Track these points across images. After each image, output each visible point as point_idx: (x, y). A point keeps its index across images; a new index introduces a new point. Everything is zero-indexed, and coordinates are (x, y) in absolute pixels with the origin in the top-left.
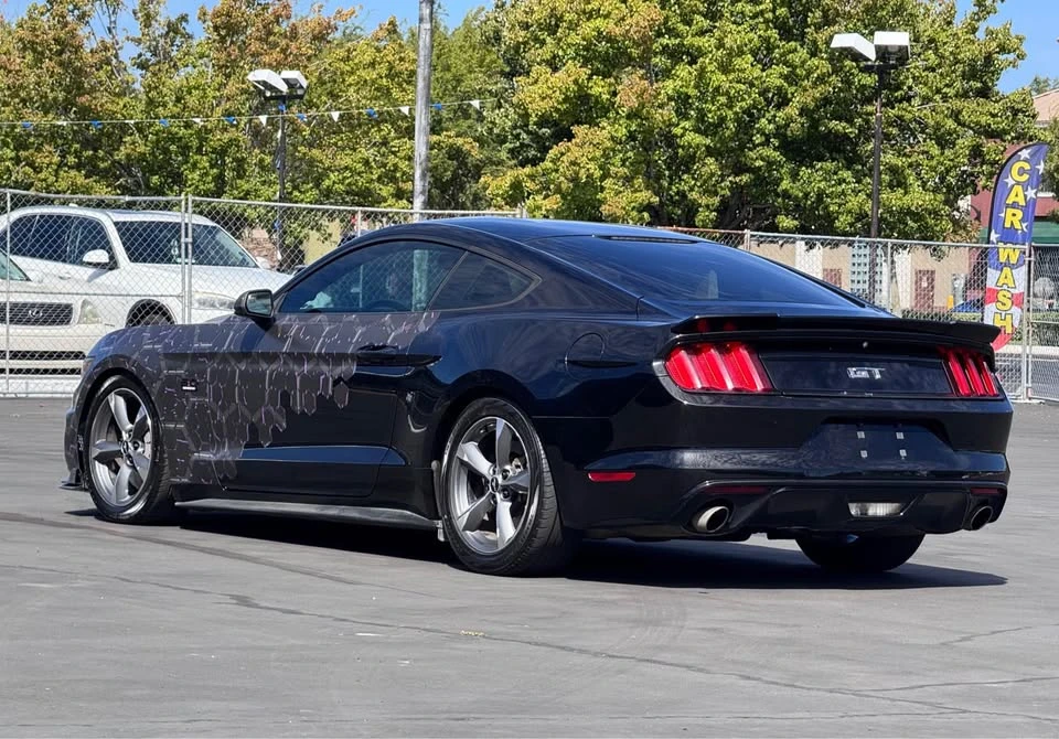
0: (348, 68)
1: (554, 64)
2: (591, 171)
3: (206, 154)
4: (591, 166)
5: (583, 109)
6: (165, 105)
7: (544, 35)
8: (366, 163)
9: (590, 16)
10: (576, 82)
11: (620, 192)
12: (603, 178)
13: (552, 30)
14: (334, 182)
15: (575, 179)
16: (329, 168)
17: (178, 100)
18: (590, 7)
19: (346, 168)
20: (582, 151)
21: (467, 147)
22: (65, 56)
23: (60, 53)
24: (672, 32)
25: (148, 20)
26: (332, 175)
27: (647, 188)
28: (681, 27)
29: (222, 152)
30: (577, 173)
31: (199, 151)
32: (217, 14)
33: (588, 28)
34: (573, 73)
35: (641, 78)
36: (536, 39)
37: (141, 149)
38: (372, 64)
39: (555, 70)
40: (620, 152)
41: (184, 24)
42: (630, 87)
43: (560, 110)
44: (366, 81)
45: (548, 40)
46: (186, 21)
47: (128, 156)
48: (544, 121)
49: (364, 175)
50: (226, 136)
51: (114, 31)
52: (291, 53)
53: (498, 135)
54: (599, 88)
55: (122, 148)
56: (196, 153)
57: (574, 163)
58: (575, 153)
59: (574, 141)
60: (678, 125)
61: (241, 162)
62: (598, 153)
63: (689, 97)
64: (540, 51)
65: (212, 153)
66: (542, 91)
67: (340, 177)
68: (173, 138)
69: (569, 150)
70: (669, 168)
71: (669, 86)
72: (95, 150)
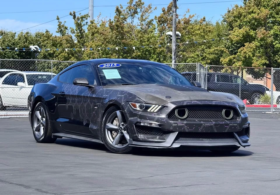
0: (193, 31)
1: (240, 27)
2: (250, 55)
3: (156, 55)
4: (250, 53)
5: (248, 38)
6: (145, 42)
7: (237, 19)
8: (198, 55)
9: (250, 13)
10: (246, 32)
11: (258, 60)
12: (253, 57)
13: (239, 18)
14: (189, 61)
15: (245, 57)
16: (188, 57)
17: (148, 40)
18: (250, 11)
19: (192, 57)
20: (247, 49)
21: (225, 50)
22: (119, 30)
23: (117, 29)
24: (273, 17)
25: (142, 20)
26: (189, 59)
27: (265, 59)
28: (276, 16)
29: (160, 53)
30: (246, 55)
31: (154, 54)
32: (159, 18)
33: (250, 16)
34: (245, 29)
35: (264, 30)
36: (235, 20)
37: (139, 53)
38: (199, 29)
39: (240, 28)
40: (258, 50)
41: (152, 22)
42: (260, 32)
43: (241, 39)
44: (197, 34)
45: (238, 20)
46: (153, 21)
47: (135, 55)
48: (237, 43)
49: (197, 59)
50: (161, 49)
51: (133, 23)
52: (178, 27)
53: (227, 47)
54: (252, 33)
55: (134, 54)
56: (153, 54)
57: (245, 53)
58: (245, 50)
59: (245, 47)
60: (275, 42)
61: (165, 56)
62: (252, 50)
63: (278, 35)
64: (236, 24)
65: (157, 54)
66: (237, 34)
67: (191, 59)
68: (147, 50)
69: (243, 49)
70: (273, 54)
71: (272, 32)
72: (127, 54)
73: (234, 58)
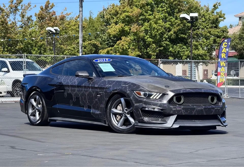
0: (69, 26)
1: (116, 23)
2: (126, 47)
3: (37, 47)
4: (126, 46)
5: (123, 33)
6: (27, 36)
7: (114, 17)
8: (74, 48)
9: (124, 12)
10: (122, 27)
11: (132, 52)
12: (129, 49)
13: (116, 15)
14: (67, 53)
15: (123, 49)
16: (65, 50)
17: (30, 35)
18: (124, 10)
19: (69, 49)
20: (124, 42)
21: (97, 44)
22: (4, 25)
23: (2, 25)
24: (143, 15)
25: (23, 17)
26: (66, 51)
27: (138, 51)
28: (145, 14)
29: (41, 46)
30: (123, 47)
31: (35, 46)
32: (39, 15)
33: (124, 15)
34: (120, 26)
35: (137, 25)
36: (112, 17)
37: (22, 46)
38: (75, 25)
40: (132, 43)
41: (31, 18)
42: (134, 28)
43: (118, 34)
44: (73, 29)
45: (115, 17)
46: (32, 17)
47: (19, 48)
48: (114, 36)
49: (74, 51)
50: (42, 43)
51: (15, 19)
52: (55, 23)
53: (104, 40)
54: (127, 28)
55: (17, 46)
56: (34, 47)
57: (122, 45)
58: (123, 43)
59: (122, 40)
60: (146, 36)
61: (45, 49)
62: (128, 43)
63: (148, 30)
64: (113, 20)
65: (39, 47)
66: (114, 29)
67: (68, 51)
68: (29, 44)
69: (121, 42)
70: (143, 47)
71: (143, 29)
72: (11, 47)
73: (111, 50)
